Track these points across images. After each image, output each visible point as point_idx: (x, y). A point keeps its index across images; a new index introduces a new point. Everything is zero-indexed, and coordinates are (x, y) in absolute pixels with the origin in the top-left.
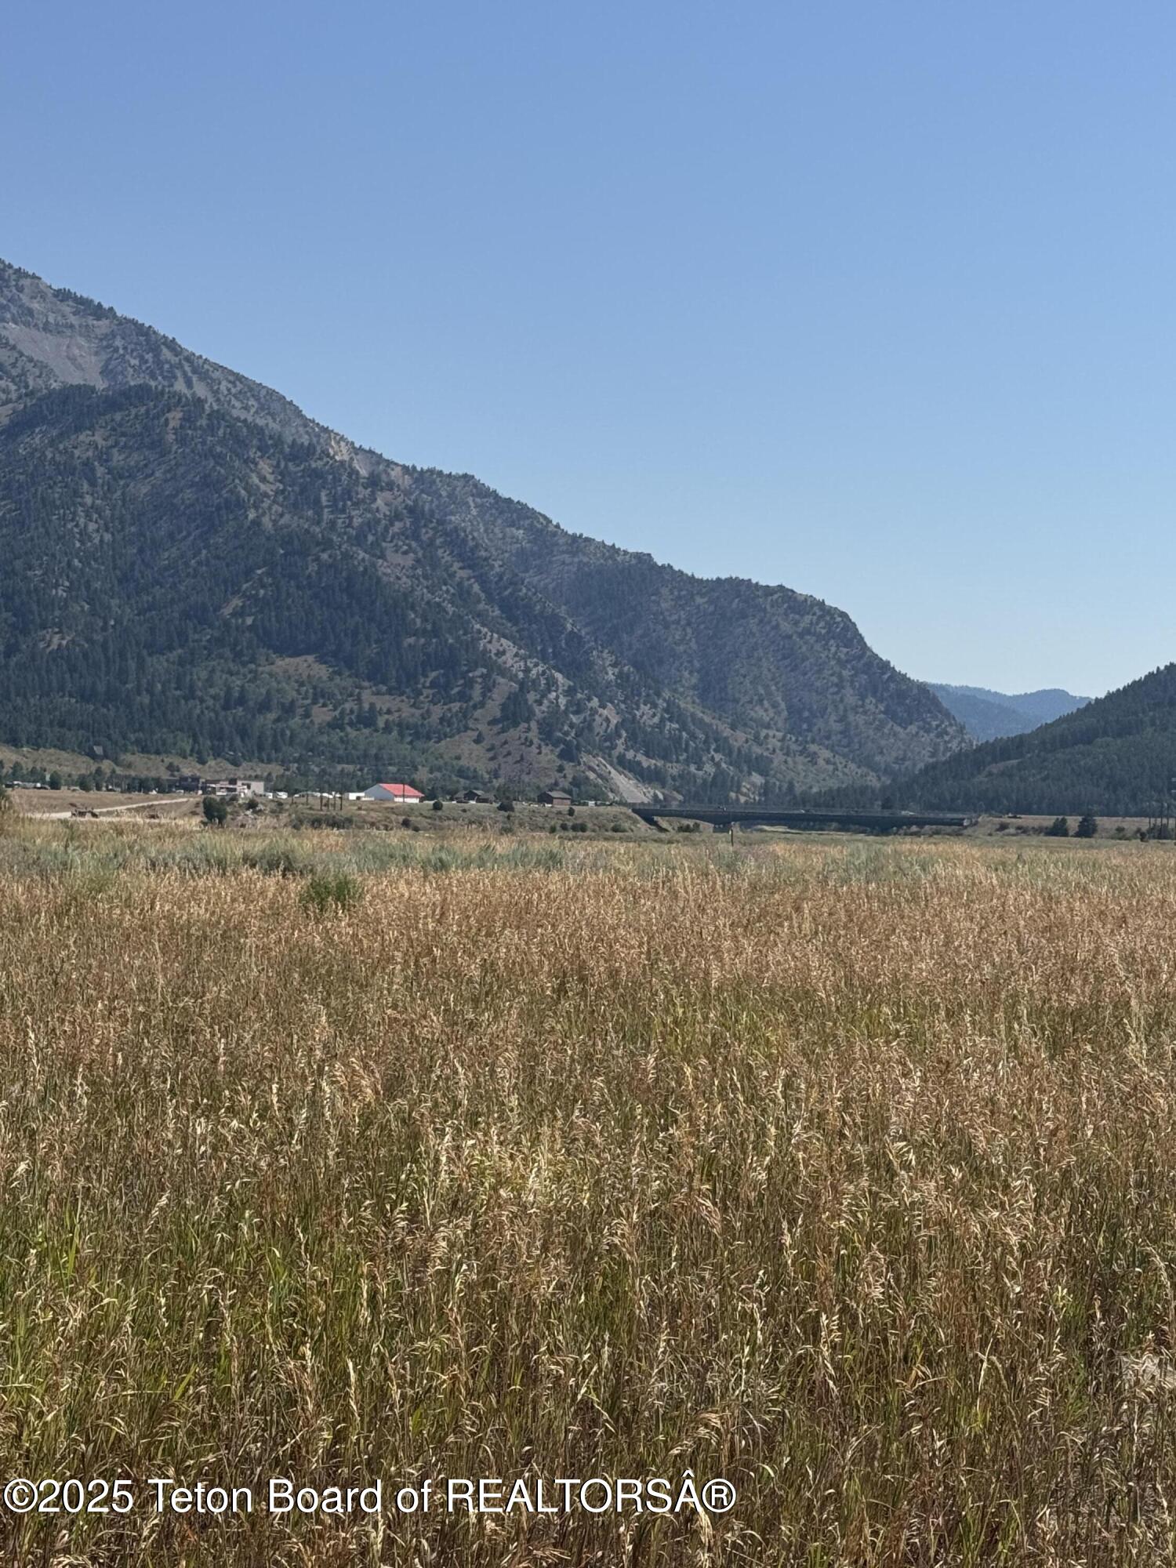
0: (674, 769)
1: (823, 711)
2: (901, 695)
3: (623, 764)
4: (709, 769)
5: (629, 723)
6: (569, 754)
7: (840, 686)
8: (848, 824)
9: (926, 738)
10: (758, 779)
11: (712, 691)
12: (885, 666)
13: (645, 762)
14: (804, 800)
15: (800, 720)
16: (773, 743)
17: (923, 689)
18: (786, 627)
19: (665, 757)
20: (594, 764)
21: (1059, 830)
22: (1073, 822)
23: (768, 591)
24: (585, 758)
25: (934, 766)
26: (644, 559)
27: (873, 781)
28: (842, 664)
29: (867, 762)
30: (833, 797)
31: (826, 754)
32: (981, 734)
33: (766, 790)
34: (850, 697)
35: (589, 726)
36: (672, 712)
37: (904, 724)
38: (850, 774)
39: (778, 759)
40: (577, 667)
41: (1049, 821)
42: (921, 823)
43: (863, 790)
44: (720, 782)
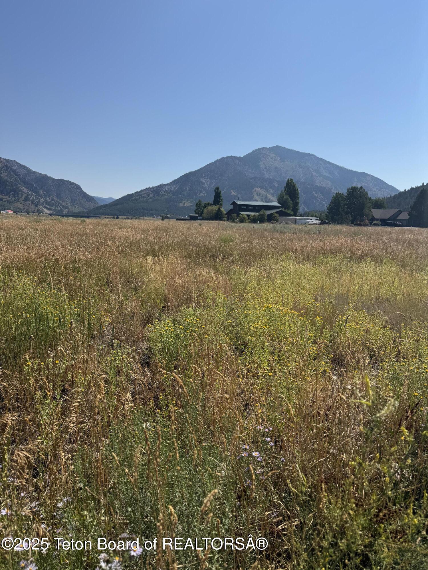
0: (53, 208)
1: (76, 200)
2: (88, 198)
3: (45, 207)
4: (59, 208)
5: (46, 201)
6: (36, 206)
7: (79, 196)
8: (81, 217)
9: (92, 204)
10: (67, 210)
11: (58, 196)
12: (85, 193)
13: (49, 207)
14: (75, 213)
15: (73, 201)
16: (69, 204)
17: (91, 197)
18: (70, 187)
19: (52, 206)
20: (40, 207)
21: (114, 218)
22: (115, 217)
23: (66, 181)
24: (39, 206)
25: (94, 208)
26: (46, 175)
27: (85, 210)
28: (79, 193)
29: (84, 207)
30: (79, 213)
31: (77, 206)
32: (101, 204)
33: (68, 211)
34: (81, 198)
35: (39, 201)
36: (52, 199)
37: (89, 202)
38: (81, 209)
39: (70, 207)
40: (37, 192)
41: (112, 217)
42: (93, 217)
43: (83, 212)
44: (61, 210)
